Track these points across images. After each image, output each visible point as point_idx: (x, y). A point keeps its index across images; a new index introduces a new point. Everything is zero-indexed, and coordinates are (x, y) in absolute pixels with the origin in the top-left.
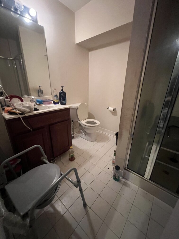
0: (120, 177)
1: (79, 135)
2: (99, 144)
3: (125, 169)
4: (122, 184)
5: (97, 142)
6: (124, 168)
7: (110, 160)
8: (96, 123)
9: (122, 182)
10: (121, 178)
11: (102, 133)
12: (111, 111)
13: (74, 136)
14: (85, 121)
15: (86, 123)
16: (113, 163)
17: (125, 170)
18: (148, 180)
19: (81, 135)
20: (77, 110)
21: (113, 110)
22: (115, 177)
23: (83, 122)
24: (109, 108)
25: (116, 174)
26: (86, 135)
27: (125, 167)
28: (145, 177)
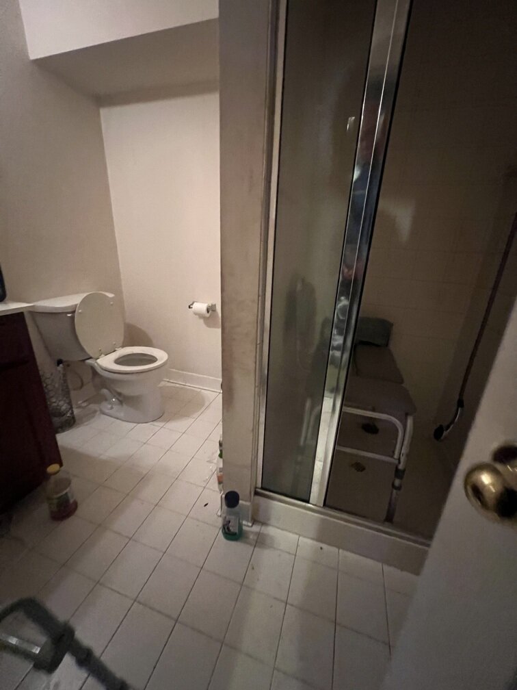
0: (244, 522)
1: (98, 409)
2: (172, 425)
3: (256, 493)
4: (251, 545)
5: (162, 421)
6: (253, 493)
7: (211, 473)
8: (152, 359)
9: (251, 537)
10: (247, 525)
11: (182, 388)
12: (201, 316)
13: (73, 418)
14: (114, 356)
15: (118, 361)
16: (220, 482)
17: (257, 497)
18: (320, 507)
19: (105, 406)
20: (73, 318)
21: (208, 312)
22: (228, 528)
23: (107, 362)
24: (192, 304)
25: (229, 522)
26: (121, 402)
27: (256, 488)
28: (311, 501)
